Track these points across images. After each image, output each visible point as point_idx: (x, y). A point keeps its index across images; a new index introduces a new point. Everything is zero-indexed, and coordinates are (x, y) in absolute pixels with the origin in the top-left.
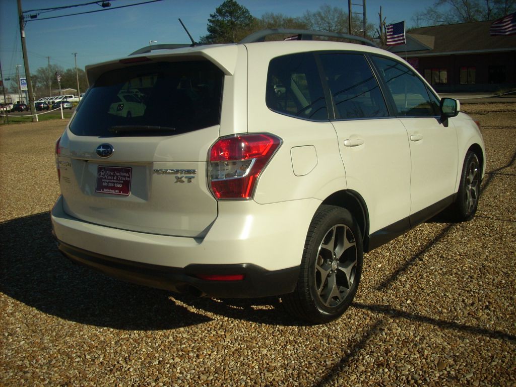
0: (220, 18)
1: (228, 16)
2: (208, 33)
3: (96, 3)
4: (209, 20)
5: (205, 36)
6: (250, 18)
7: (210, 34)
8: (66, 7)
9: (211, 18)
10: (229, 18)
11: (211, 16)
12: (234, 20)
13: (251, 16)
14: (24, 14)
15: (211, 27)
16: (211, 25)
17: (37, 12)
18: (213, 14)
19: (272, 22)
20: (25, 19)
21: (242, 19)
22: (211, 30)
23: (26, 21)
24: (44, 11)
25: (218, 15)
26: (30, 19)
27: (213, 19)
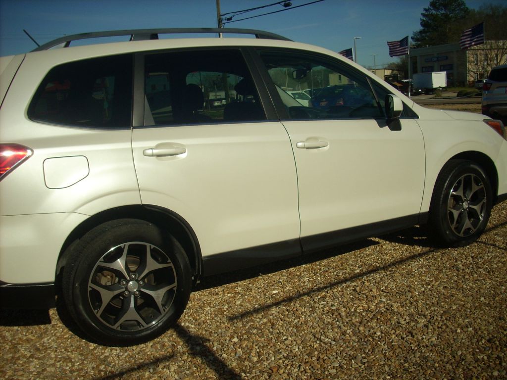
0: (434, 12)
1: (442, 9)
2: (421, 28)
3: (279, 3)
4: (422, 14)
5: (418, 31)
6: (466, 11)
7: (423, 28)
8: (255, 9)
9: (424, 12)
10: (443, 12)
11: (425, 9)
12: (448, 13)
13: (467, 8)
14: (222, 17)
15: (424, 21)
16: (424, 19)
17: (232, 14)
18: (427, 8)
19: (491, 13)
20: (223, 22)
21: (457, 12)
22: (423, 24)
23: (224, 23)
24: (237, 13)
25: (432, 8)
26: (226, 21)
27: (426, 13)
